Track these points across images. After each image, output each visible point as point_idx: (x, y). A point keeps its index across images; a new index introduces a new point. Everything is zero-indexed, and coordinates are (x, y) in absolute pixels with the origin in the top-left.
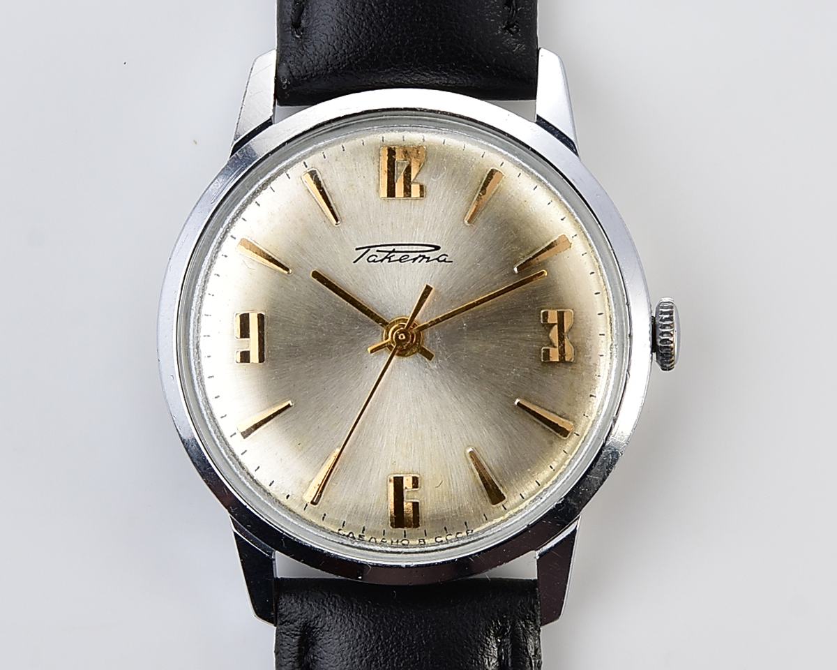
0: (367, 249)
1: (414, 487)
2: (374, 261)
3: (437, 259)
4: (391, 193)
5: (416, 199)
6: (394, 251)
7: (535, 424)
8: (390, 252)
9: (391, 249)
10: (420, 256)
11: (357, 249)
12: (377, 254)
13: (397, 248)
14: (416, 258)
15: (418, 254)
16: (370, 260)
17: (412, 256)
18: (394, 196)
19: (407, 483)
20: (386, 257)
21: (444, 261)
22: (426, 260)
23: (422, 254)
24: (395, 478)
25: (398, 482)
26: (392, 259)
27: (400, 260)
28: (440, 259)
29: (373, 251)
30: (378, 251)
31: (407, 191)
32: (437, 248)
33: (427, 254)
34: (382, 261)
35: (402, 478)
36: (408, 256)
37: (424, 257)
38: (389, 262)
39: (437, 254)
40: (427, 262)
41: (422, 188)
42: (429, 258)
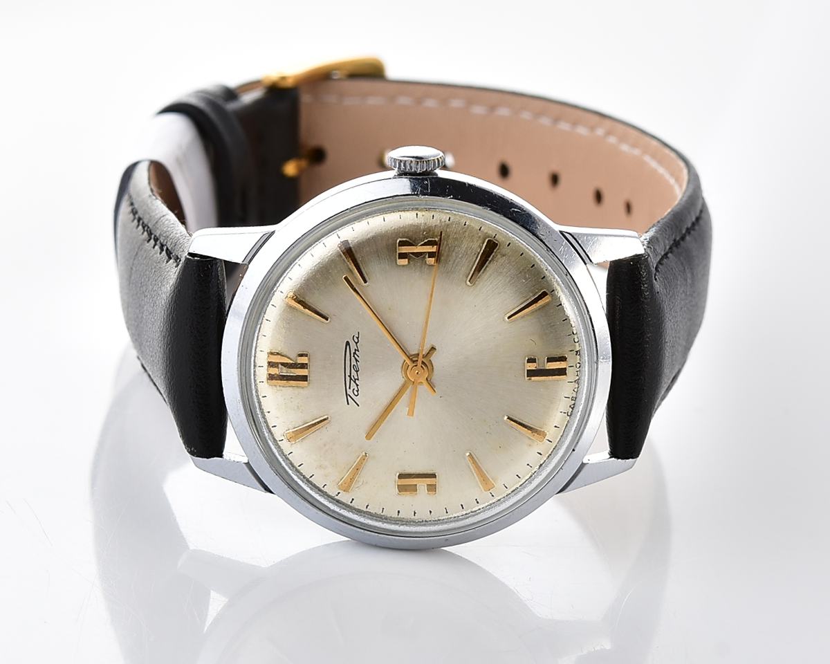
0: (349, 397)
1: (535, 362)
2: (358, 391)
3: (356, 343)
4: (304, 378)
5: (309, 359)
6: (350, 376)
7: (488, 269)
8: (351, 379)
9: (348, 379)
10: (354, 356)
11: (348, 404)
12: (352, 389)
13: (348, 374)
14: (356, 359)
15: (352, 358)
16: (356, 394)
17: (354, 362)
18: (307, 376)
19: (532, 366)
20: (355, 382)
21: (358, 338)
22: (357, 352)
23: (352, 355)
24: (528, 376)
25: (531, 373)
26: (356, 377)
27: (357, 371)
28: (356, 341)
29: (350, 392)
30: (350, 388)
31: (303, 366)
32: (348, 343)
33: (353, 351)
34: (357, 385)
35: (528, 370)
36: (354, 365)
37: (355, 353)
38: (358, 379)
39: (353, 345)
40: (358, 351)
41: (301, 355)
42: (355, 350)
